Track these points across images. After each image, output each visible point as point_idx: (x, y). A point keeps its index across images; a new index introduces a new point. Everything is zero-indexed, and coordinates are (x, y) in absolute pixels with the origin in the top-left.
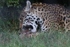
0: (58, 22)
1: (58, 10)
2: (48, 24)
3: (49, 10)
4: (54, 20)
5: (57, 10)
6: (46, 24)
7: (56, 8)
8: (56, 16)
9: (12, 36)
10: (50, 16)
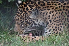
0: (65, 24)
1: (67, 8)
2: (53, 27)
3: (55, 11)
4: (60, 22)
5: (65, 9)
6: (50, 27)
7: (64, 7)
8: (63, 17)
9: (13, 39)
10: (55, 19)
